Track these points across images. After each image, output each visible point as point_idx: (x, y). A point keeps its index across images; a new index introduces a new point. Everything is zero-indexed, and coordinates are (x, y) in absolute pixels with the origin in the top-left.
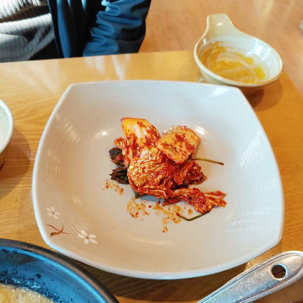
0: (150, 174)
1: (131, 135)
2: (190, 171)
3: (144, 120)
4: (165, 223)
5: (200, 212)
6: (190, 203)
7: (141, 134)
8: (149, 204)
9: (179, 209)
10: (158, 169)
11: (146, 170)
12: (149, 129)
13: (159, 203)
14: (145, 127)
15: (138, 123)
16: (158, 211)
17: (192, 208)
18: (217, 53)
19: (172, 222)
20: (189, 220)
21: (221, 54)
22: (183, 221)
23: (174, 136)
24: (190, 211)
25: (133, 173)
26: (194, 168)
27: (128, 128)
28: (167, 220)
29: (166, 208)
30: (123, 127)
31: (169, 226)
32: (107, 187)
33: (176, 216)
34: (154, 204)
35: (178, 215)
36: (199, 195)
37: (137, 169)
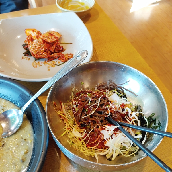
0: (39, 49)
1: (29, 35)
2: (56, 46)
3: (35, 29)
4: (49, 68)
5: (63, 62)
6: (59, 59)
7: (34, 34)
8: (41, 62)
9: (54, 62)
10: (42, 47)
11: (37, 47)
12: (37, 32)
13: (46, 61)
14: (35, 31)
15: (32, 30)
16: (45, 64)
17: (60, 61)
18: (68, 3)
19: (52, 67)
20: (59, 65)
21: (70, 3)
22: (56, 66)
23: (48, 34)
24: (59, 62)
25: (32, 49)
26: (58, 44)
27: (28, 32)
28: (49, 67)
29: (49, 63)
30: (26, 32)
31: (50, 69)
32: (23, 59)
33: (53, 65)
34: (43, 62)
35: (54, 64)
36: (62, 55)
37: (33, 47)
